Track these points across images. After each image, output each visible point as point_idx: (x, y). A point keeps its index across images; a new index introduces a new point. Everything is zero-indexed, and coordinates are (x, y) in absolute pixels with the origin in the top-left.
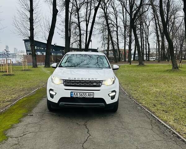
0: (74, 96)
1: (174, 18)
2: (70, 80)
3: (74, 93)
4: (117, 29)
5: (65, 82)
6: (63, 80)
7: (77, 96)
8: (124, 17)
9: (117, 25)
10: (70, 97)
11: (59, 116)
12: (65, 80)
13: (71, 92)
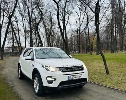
0: (71, 79)
1: (54, 28)
2: (64, 67)
3: (70, 77)
4: (19, 32)
5: (61, 69)
6: (59, 68)
7: (72, 79)
8: (23, 24)
9: (18, 29)
10: (67, 80)
11: (53, 98)
12: (61, 68)
13: (68, 76)
